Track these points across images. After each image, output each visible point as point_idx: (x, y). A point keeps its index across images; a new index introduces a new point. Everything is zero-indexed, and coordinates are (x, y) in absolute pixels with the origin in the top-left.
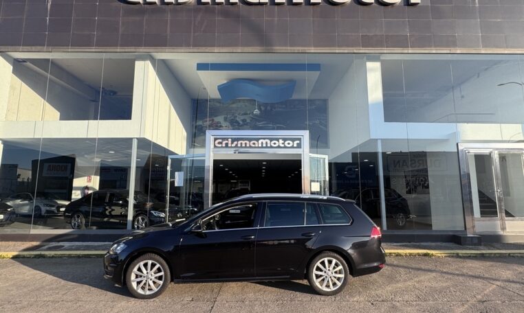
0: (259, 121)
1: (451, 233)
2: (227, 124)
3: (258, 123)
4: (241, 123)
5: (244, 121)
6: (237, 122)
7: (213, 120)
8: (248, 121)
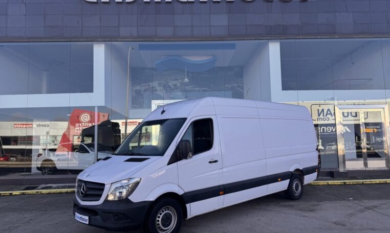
0: (187, 86)
1: (329, 170)
2: (161, 88)
3: (186, 87)
4: (172, 87)
5: (175, 85)
6: (170, 87)
7: (149, 85)
8: (179, 85)
